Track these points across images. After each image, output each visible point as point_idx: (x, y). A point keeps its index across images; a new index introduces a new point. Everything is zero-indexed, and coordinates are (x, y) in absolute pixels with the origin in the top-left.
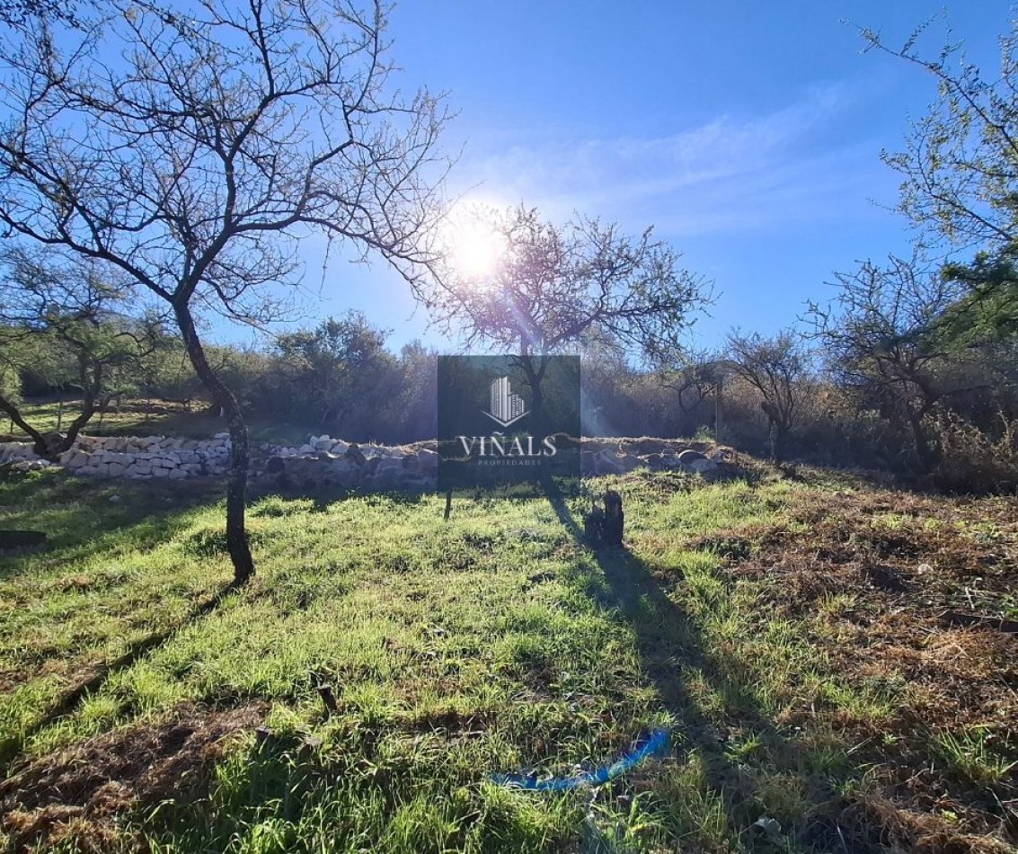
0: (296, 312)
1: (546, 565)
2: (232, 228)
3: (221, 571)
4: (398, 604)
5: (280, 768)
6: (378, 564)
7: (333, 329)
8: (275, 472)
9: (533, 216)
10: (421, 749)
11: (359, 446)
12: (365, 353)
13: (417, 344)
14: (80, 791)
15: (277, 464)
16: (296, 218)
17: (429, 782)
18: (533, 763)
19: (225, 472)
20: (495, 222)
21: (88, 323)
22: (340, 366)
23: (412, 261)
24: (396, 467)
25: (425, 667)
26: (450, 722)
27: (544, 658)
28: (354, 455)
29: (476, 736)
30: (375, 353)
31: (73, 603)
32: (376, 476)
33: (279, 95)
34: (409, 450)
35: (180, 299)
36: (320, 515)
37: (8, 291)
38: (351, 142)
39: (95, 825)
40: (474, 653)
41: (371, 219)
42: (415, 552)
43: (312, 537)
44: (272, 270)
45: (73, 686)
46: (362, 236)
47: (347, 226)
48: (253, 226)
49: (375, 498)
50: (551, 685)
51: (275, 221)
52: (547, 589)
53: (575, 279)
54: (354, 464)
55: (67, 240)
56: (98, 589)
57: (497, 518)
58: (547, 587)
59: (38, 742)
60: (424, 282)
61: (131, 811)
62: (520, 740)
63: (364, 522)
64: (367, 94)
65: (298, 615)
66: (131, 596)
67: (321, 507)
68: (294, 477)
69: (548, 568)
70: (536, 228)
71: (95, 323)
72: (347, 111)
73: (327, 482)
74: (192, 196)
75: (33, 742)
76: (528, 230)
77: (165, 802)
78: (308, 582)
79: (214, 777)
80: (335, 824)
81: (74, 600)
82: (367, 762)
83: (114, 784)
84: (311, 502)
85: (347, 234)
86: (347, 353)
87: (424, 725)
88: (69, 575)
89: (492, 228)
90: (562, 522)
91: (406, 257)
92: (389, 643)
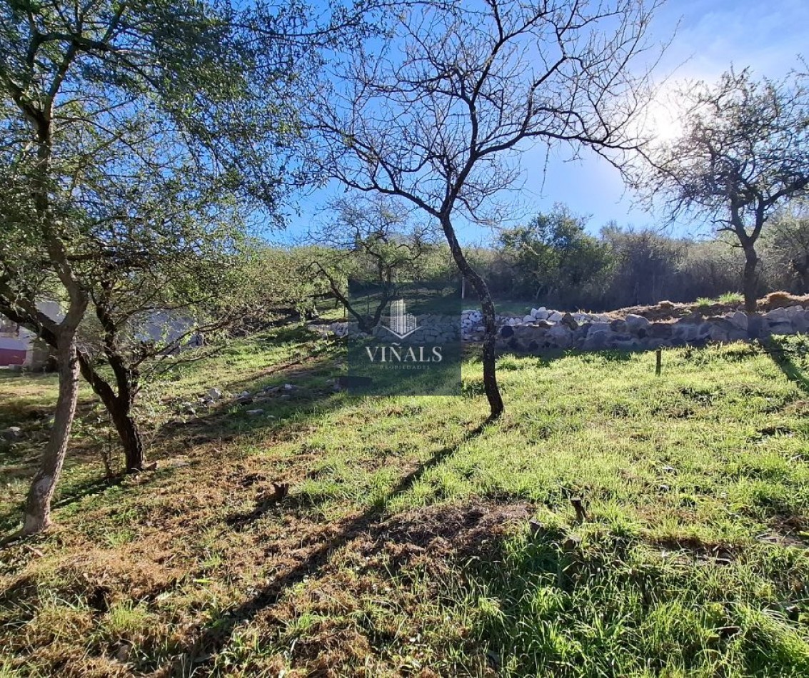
0: (520, 211)
1: (775, 420)
2: (475, 155)
3: (480, 409)
4: (625, 442)
5: (551, 552)
6: (600, 409)
7: (541, 222)
8: (507, 337)
9: (745, 76)
10: (670, 563)
11: (572, 314)
12: (569, 238)
13: (612, 225)
14: (421, 538)
15: (508, 331)
16: (523, 134)
17: (684, 591)
18: (792, 600)
19: (471, 338)
20: (700, 94)
21: (382, 241)
22: (548, 250)
23: (623, 148)
24: (605, 330)
25: (660, 497)
26: (694, 545)
27: (788, 506)
28: (567, 322)
29: (725, 563)
30: (576, 236)
31: (394, 423)
32: (587, 339)
33: (507, 38)
34: (615, 316)
35: (444, 215)
36: (546, 370)
37: (340, 228)
38: (564, 58)
39: (434, 561)
40: (708, 492)
41: (582, 121)
42: (633, 401)
43: (543, 386)
44: (501, 181)
45: (405, 475)
46: (577, 137)
47: (563, 131)
48: (491, 149)
49: (589, 356)
50: (801, 532)
51: (506, 142)
52: (783, 442)
53: (799, 131)
54: (569, 329)
55: (376, 187)
56: (406, 415)
57: (712, 374)
58: (783, 440)
59: (393, 505)
60: (632, 166)
61: (453, 558)
62: (774, 575)
63: (583, 377)
64: (576, 12)
65: (542, 444)
66: (427, 421)
67: (545, 362)
68: (520, 341)
69: (779, 423)
70: (748, 87)
71: (385, 240)
72: (559, 33)
73: (547, 344)
74: (449, 137)
75: (390, 504)
76: (740, 93)
77: (474, 557)
78: (545, 420)
79: (504, 548)
80: (601, 602)
81: (394, 421)
82: (621, 562)
83: (440, 539)
84: (537, 359)
85: (564, 138)
86: (554, 240)
87: (670, 543)
88: (388, 404)
89: (698, 100)
90: (790, 378)
91: (618, 146)
92: (623, 473)
